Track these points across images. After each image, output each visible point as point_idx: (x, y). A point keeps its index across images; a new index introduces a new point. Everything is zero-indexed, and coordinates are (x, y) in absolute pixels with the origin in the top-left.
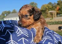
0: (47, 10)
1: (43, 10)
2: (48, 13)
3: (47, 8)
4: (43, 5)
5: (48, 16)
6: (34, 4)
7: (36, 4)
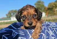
0: (54, 8)
1: (50, 8)
2: (55, 11)
3: (54, 6)
4: (50, 3)
5: (55, 14)
6: (40, 2)
7: (43, 2)
